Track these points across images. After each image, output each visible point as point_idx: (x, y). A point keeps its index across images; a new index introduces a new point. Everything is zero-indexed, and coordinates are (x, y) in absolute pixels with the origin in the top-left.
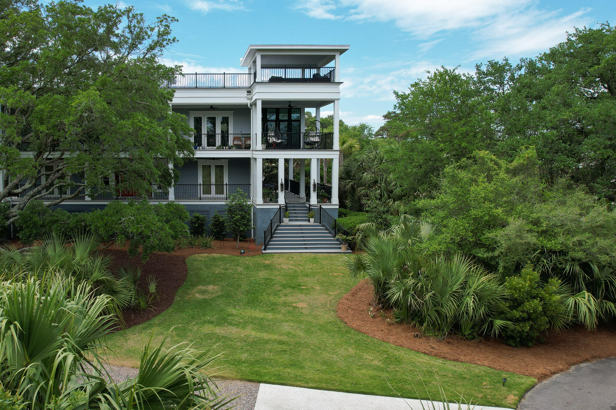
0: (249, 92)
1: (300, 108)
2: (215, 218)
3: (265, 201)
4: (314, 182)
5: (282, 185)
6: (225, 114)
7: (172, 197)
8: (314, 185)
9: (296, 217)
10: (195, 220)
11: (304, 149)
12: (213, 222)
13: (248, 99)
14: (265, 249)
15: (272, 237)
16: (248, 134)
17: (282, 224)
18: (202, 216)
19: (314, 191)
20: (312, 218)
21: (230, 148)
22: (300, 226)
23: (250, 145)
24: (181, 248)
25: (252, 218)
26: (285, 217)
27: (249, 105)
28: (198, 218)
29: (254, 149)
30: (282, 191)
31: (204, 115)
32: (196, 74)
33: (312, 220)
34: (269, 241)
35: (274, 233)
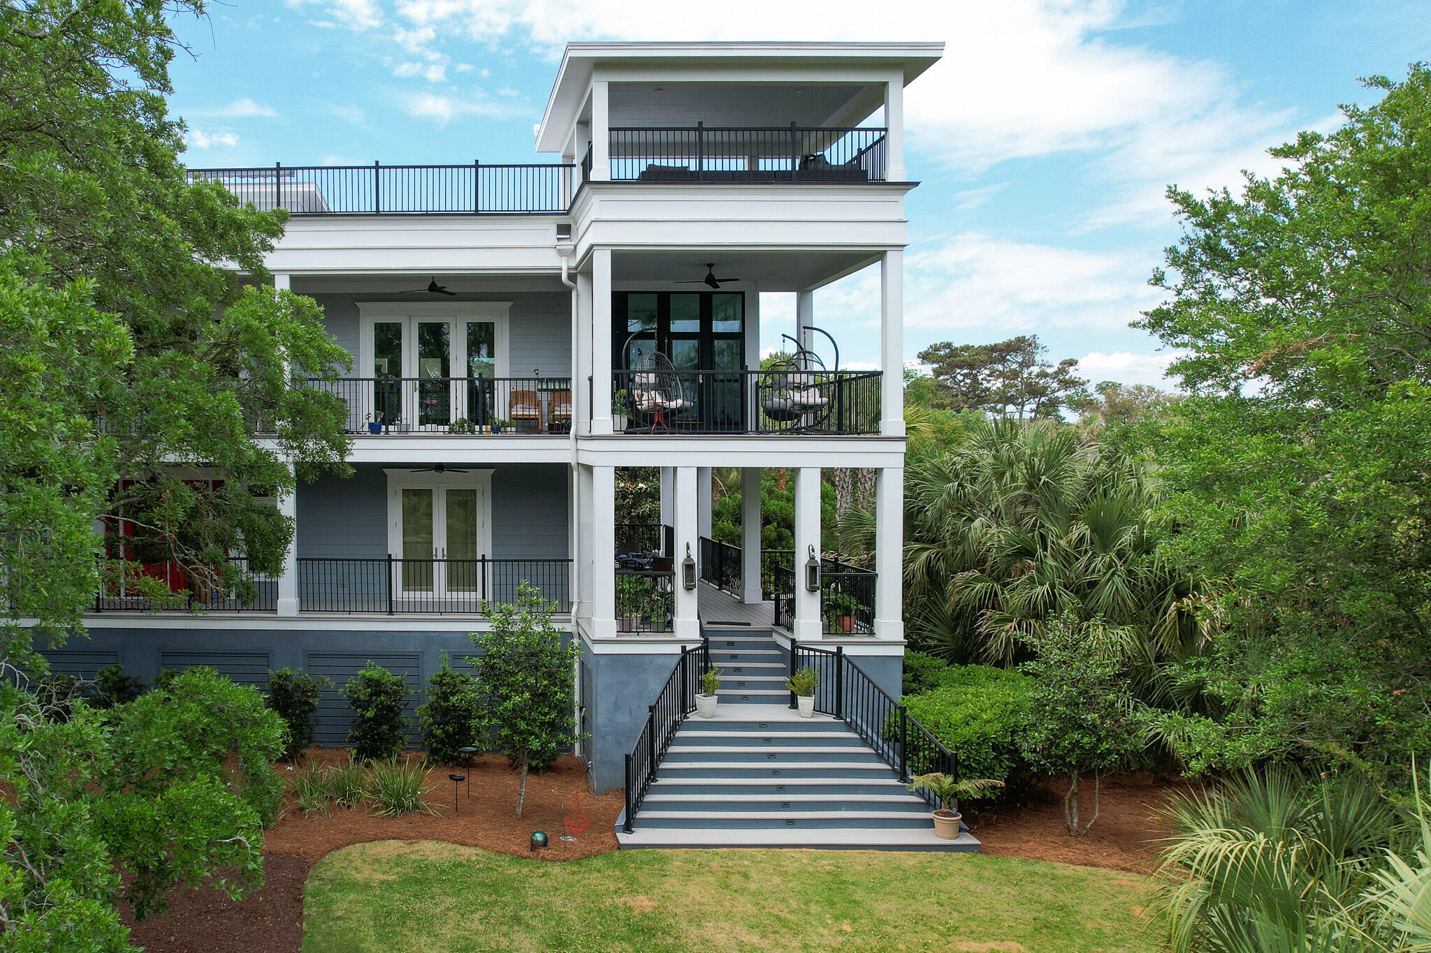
0: (564, 230)
1: (743, 293)
2: (441, 684)
3: (624, 628)
4: (812, 558)
5: (689, 567)
6: (480, 313)
7: (288, 601)
8: (812, 569)
9: (741, 685)
10: (364, 693)
11: (762, 433)
12: (432, 698)
13: (561, 253)
14: (628, 828)
15: (653, 774)
16: (560, 380)
17: (693, 717)
18: (394, 679)
19: (812, 590)
20: (807, 694)
21: (498, 429)
22: (763, 726)
23: (568, 418)
24: (302, 809)
25: (577, 698)
26: (702, 687)
27: (564, 277)
28: (376, 687)
29: (584, 432)
30: (689, 589)
31: (410, 317)
32: (377, 167)
33: (806, 703)
34: (645, 790)
35: (663, 756)
